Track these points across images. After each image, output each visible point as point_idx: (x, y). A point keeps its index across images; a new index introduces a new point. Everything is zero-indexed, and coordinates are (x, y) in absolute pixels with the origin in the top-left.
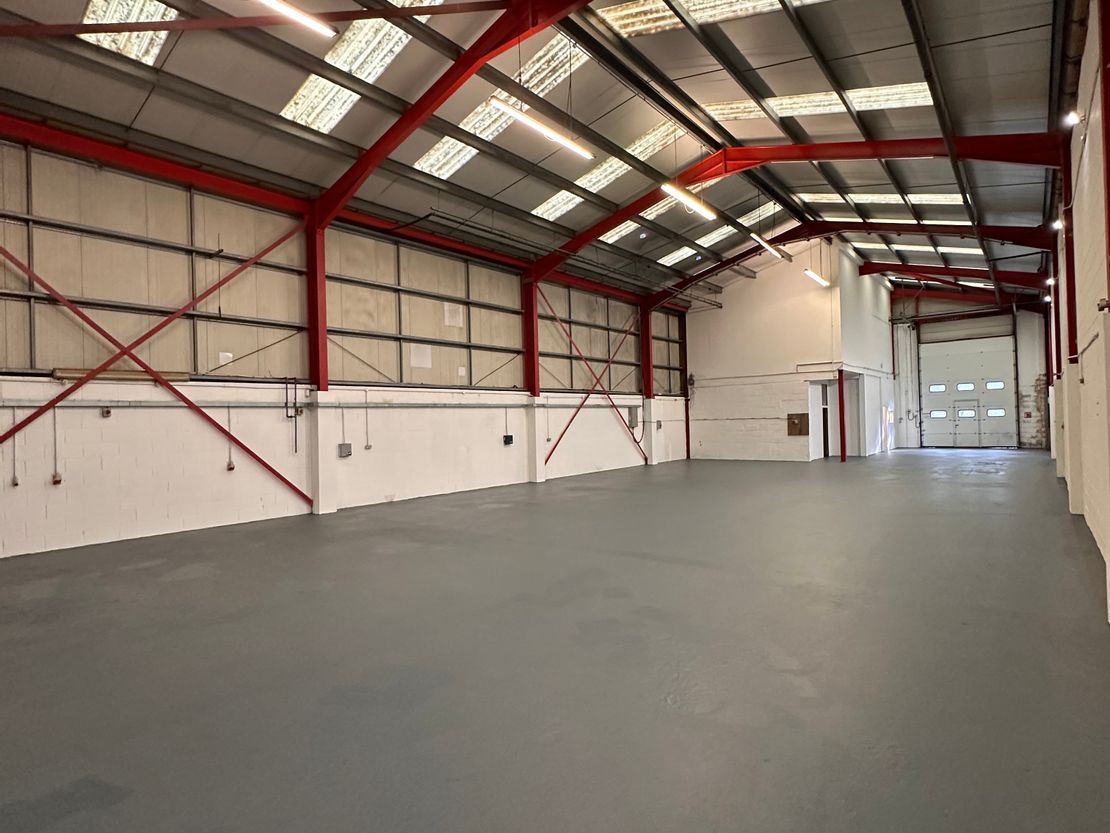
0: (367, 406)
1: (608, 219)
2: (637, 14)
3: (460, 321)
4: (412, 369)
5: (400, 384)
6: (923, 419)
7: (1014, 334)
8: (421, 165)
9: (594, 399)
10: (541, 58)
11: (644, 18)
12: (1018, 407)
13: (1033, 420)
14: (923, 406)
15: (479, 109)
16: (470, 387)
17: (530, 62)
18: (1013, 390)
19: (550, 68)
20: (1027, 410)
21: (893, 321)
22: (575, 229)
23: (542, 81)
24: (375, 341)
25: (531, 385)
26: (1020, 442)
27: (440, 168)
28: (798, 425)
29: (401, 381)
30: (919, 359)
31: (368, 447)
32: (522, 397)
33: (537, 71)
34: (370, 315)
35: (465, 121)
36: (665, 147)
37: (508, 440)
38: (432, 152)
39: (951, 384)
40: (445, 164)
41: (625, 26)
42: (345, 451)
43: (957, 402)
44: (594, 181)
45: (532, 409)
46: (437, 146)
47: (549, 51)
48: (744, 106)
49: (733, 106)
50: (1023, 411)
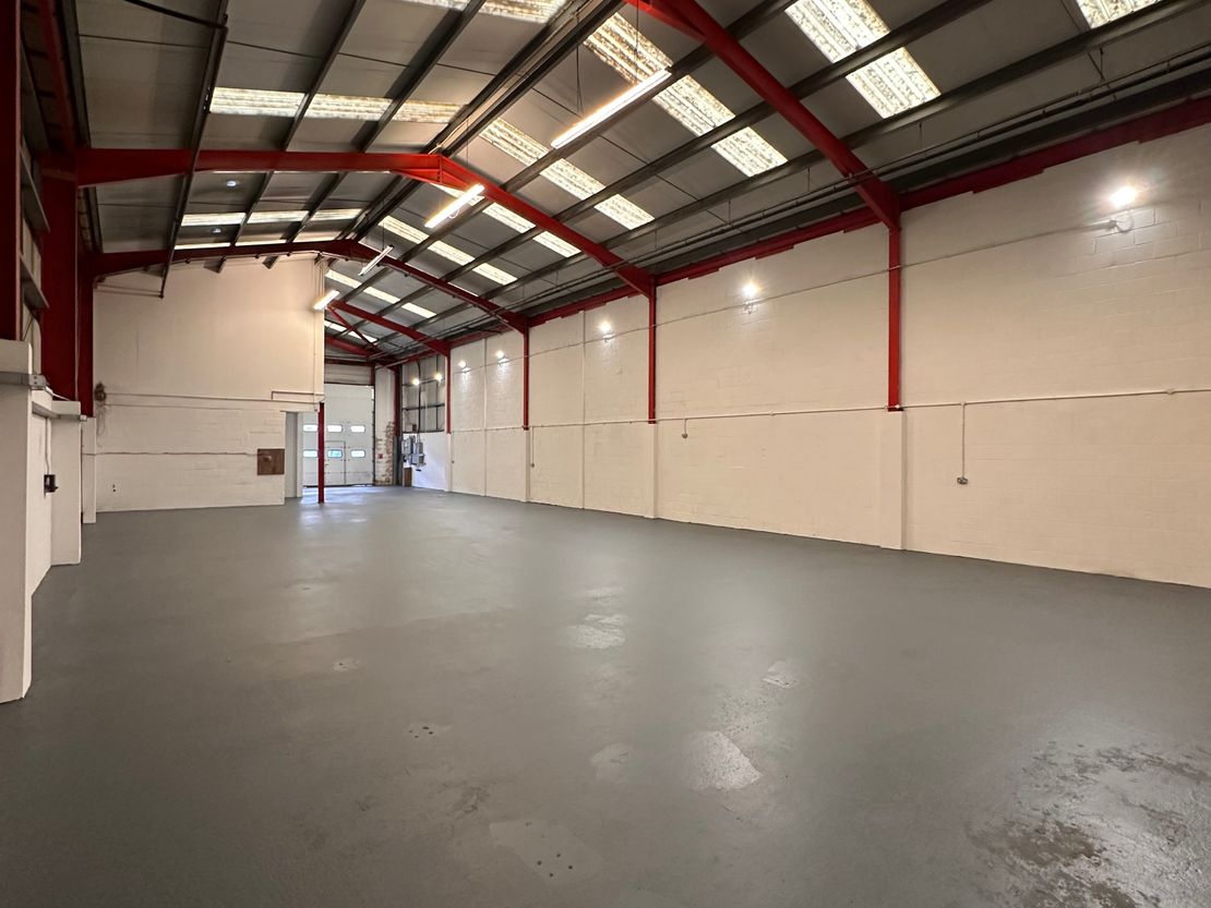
2: (621, 40)
7: (373, 384)
12: (374, 449)
13: (384, 460)
18: (371, 433)
20: (380, 452)
26: (374, 480)
28: (270, 462)
41: (602, 39)
44: (328, 106)
48: (525, 143)
49: (515, 135)
50: (378, 452)
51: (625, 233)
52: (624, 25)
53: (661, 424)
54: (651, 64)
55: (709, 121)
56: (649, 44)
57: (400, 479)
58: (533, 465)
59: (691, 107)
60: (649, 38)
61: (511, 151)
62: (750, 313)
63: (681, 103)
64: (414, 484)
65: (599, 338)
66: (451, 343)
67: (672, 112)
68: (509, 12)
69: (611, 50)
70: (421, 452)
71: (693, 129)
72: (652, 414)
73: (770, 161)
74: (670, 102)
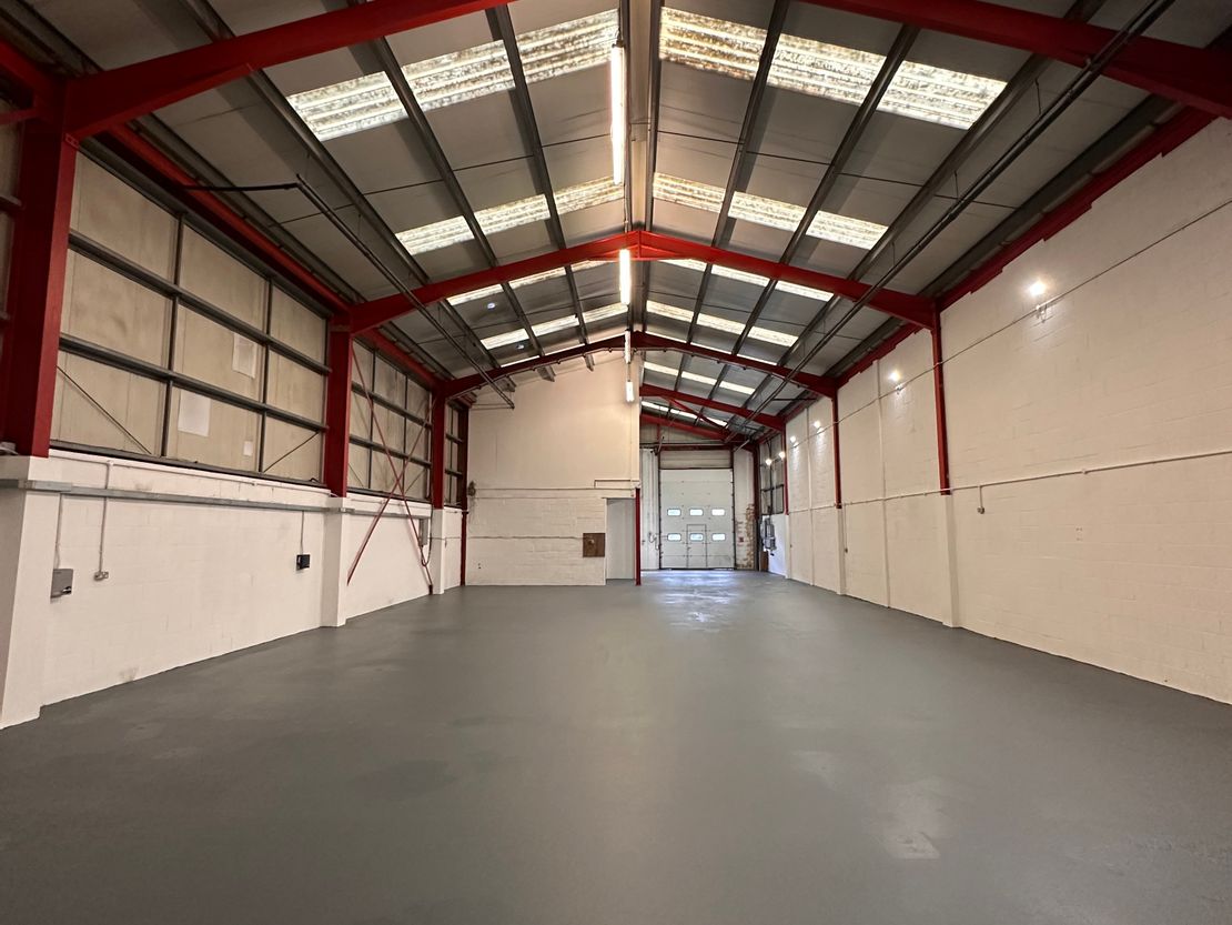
0: (106, 495)
1: (482, 273)
2: (700, 37)
3: (252, 369)
4: (178, 433)
5: (161, 459)
6: (663, 542)
7: (732, 467)
8: (301, 103)
9: (393, 507)
10: (562, 31)
11: (706, 45)
12: (734, 532)
13: (745, 544)
14: (662, 530)
15: (444, 59)
16: (259, 474)
17: (548, 29)
18: (731, 517)
19: (562, 51)
20: (741, 535)
21: (642, 445)
22: (430, 275)
23: (540, 62)
24: (125, 375)
25: (333, 478)
26: (735, 564)
27: (324, 121)
28: (593, 545)
29: (163, 454)
30: (659, 483)
31: (100, 576)
32: (319, 497)
33: (546, 46)
34: (121, 324)
35: (413, 66)
36: (588, 206)
37: (303, 562)
38: (332, 89)
39: (685, 508)
40: (337, 117)
41: (676, 44)
42: (62, 584)
43: (689, 526)
44: (495, 219)
45: (337, 516)
46: (347, 83)
47: (578, 27)
48: (701, 190)
49: (688, 186)
50: (739, 536)
51: (866, 257)
52: (689, 18)
53: (956, 494)
54: (747, 46)
55: (860, 80)
56: (728, 24)
57: (760, 564)
58: (846, 550)
59: (827, 73)
60: (725, 19)
61: (696, 204)
62: (1044, 321)
63: (811, 75)
64: (771, 570)
65: (892, 390)
66: (785, 416)
67: (810, 90)
68: (571, 65)
69: (699, 53)
70: (773, 535)
71: (850, 99)
72: (945, 482)
73: (983, 95)
74: (800, 79)
